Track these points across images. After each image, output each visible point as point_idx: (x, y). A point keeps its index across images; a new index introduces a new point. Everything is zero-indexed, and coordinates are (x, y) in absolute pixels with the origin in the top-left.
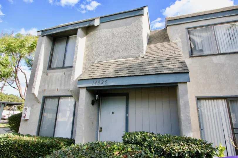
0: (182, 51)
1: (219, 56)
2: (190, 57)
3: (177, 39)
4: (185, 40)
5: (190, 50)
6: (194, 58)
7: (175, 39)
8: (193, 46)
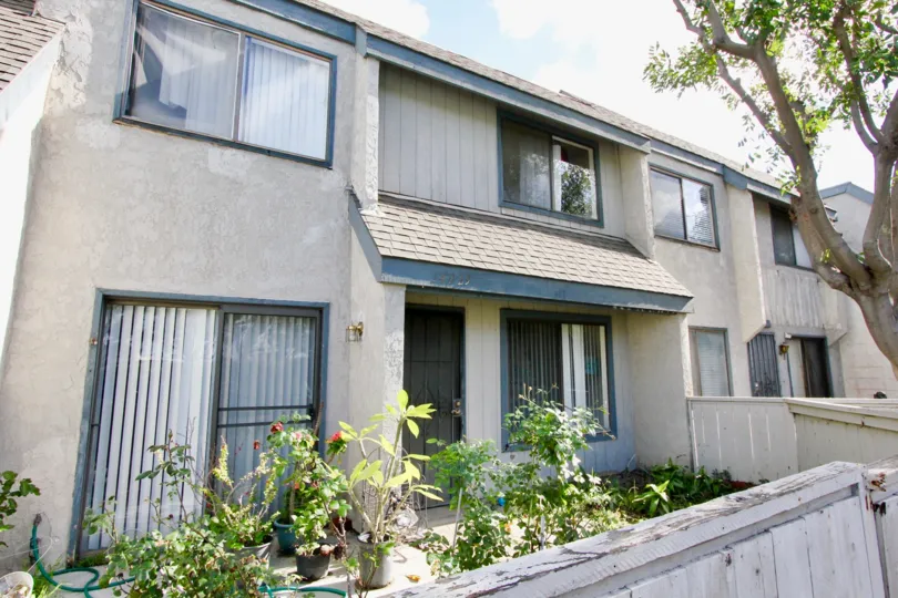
0: (84, 79)
1: (234, 151)
2: (118, 119)
3: (73, 18)
4: (115, 38)
5: (124, 88)
6: (136, 129)
7: (67, 14)
8: (141, 80)
